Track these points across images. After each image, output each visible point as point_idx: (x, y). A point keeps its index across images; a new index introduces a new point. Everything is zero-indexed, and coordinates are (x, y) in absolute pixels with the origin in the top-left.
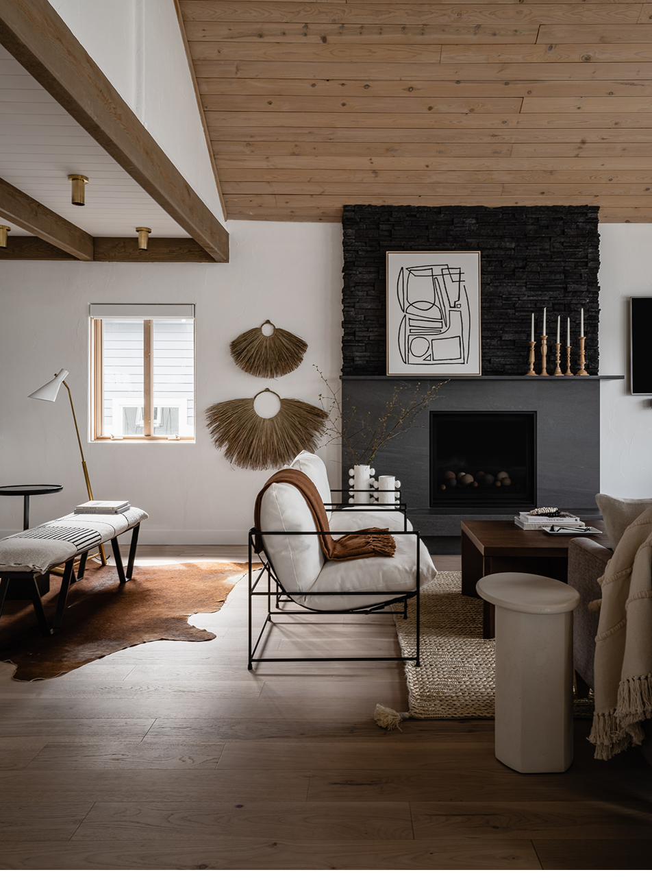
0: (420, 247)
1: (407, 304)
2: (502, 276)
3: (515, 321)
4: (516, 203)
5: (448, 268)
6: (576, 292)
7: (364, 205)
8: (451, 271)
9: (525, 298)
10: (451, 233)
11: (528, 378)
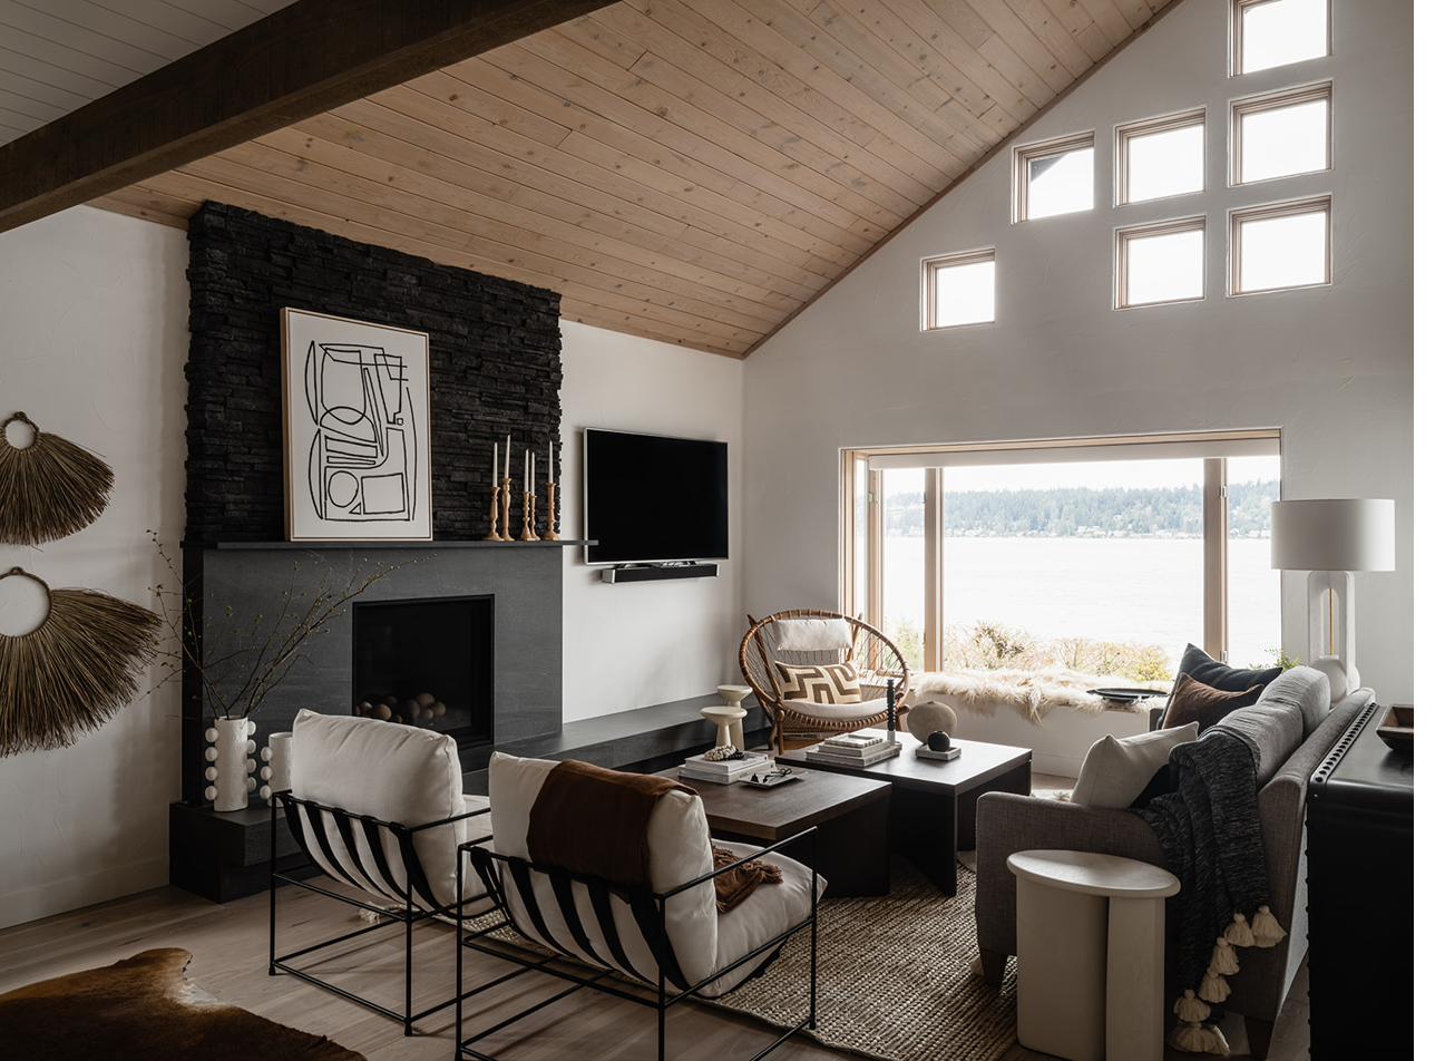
0: (340, 310)
1: (321, 411)
2: (452, 379)
3: (468, 452)
4: (472, 266)
5: (384, 355)
6: (537, 414)
7: (246, 211)
8: (390, 361)
9: (479, 418)
10: (384, 294)
11: (489, 544)
